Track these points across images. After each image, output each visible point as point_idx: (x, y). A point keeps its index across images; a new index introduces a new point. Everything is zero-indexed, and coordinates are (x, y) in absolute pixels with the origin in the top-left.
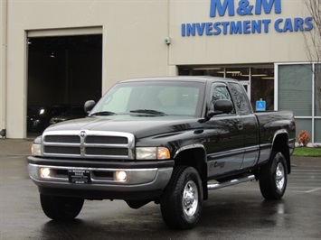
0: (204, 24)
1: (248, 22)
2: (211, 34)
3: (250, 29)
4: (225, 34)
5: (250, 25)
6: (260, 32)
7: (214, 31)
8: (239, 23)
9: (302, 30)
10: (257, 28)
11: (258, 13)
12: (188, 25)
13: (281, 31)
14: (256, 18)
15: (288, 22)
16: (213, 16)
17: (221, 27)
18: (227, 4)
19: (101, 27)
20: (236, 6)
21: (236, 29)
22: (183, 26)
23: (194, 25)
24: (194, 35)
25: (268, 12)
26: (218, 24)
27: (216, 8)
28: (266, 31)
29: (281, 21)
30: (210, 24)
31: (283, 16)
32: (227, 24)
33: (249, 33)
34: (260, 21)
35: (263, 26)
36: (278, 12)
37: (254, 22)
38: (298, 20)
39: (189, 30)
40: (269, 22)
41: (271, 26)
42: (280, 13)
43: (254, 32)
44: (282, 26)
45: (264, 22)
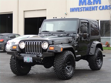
0: (77, 8)
1: (91, 7)
2: (79, 11)
3: (91, 9)
4: (84, 11)
5: (91, 8)
6: (94, 10)
7: (80, 10)
8: (88, 7)
9: (108, 9)
10: (93, 9)
11: (94, 4)
12: (72, 8)
13: (101, 10)
14: (93, 6)
15: (103, 7)
16: (80, 5)
17: (82, 9)
18: (84, 1)
19: (46, 9)
20: (87, 2)
21: (87, 9)
22: (71, 8)
23: (74, 8)
24: (74, 11)
25: (97, 4)
26: (81, 8)
27: (81, 3)
28: (96, 10)
29: (101, 6)
30: (79, 8)
31: (102, 5)
32: (84, 8)
33: (91, 10)
34: (94, 7)
35: (95, 8)
36: (100, 3)
37: (92, 7)
38: (106, 6)
39: (72, 10)
40: (97, 7)
41: (98, 8)
42: (101, 4)
43: (92, 10)
44: (101, 8)
45: (96, 7)
